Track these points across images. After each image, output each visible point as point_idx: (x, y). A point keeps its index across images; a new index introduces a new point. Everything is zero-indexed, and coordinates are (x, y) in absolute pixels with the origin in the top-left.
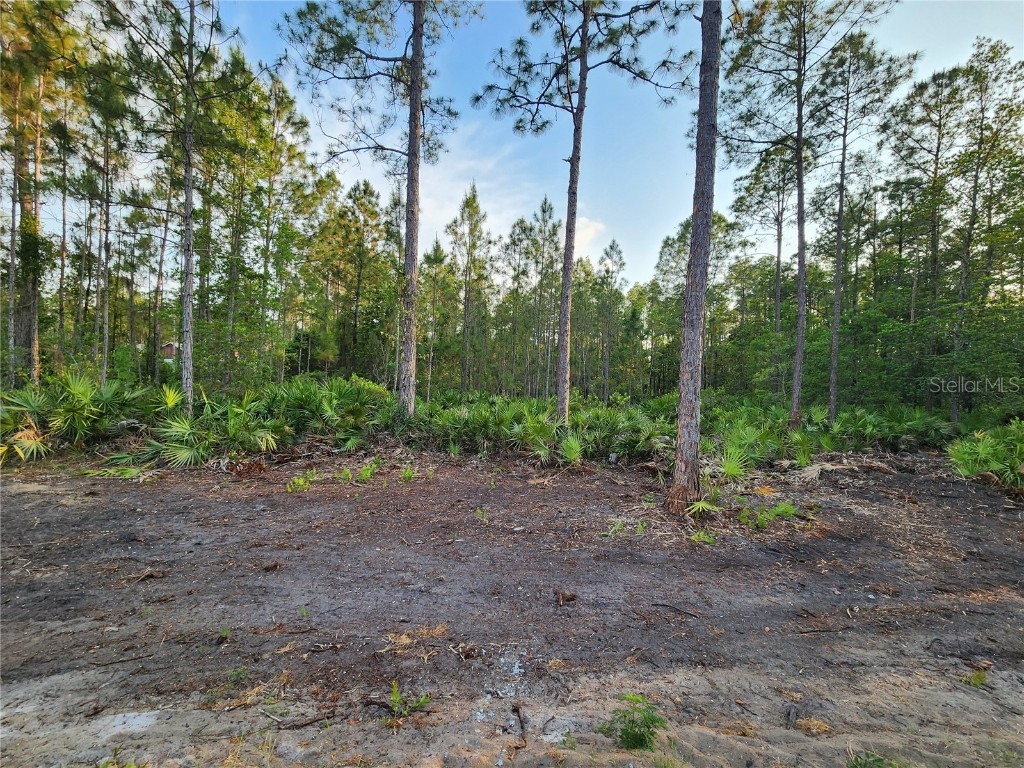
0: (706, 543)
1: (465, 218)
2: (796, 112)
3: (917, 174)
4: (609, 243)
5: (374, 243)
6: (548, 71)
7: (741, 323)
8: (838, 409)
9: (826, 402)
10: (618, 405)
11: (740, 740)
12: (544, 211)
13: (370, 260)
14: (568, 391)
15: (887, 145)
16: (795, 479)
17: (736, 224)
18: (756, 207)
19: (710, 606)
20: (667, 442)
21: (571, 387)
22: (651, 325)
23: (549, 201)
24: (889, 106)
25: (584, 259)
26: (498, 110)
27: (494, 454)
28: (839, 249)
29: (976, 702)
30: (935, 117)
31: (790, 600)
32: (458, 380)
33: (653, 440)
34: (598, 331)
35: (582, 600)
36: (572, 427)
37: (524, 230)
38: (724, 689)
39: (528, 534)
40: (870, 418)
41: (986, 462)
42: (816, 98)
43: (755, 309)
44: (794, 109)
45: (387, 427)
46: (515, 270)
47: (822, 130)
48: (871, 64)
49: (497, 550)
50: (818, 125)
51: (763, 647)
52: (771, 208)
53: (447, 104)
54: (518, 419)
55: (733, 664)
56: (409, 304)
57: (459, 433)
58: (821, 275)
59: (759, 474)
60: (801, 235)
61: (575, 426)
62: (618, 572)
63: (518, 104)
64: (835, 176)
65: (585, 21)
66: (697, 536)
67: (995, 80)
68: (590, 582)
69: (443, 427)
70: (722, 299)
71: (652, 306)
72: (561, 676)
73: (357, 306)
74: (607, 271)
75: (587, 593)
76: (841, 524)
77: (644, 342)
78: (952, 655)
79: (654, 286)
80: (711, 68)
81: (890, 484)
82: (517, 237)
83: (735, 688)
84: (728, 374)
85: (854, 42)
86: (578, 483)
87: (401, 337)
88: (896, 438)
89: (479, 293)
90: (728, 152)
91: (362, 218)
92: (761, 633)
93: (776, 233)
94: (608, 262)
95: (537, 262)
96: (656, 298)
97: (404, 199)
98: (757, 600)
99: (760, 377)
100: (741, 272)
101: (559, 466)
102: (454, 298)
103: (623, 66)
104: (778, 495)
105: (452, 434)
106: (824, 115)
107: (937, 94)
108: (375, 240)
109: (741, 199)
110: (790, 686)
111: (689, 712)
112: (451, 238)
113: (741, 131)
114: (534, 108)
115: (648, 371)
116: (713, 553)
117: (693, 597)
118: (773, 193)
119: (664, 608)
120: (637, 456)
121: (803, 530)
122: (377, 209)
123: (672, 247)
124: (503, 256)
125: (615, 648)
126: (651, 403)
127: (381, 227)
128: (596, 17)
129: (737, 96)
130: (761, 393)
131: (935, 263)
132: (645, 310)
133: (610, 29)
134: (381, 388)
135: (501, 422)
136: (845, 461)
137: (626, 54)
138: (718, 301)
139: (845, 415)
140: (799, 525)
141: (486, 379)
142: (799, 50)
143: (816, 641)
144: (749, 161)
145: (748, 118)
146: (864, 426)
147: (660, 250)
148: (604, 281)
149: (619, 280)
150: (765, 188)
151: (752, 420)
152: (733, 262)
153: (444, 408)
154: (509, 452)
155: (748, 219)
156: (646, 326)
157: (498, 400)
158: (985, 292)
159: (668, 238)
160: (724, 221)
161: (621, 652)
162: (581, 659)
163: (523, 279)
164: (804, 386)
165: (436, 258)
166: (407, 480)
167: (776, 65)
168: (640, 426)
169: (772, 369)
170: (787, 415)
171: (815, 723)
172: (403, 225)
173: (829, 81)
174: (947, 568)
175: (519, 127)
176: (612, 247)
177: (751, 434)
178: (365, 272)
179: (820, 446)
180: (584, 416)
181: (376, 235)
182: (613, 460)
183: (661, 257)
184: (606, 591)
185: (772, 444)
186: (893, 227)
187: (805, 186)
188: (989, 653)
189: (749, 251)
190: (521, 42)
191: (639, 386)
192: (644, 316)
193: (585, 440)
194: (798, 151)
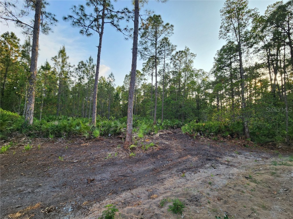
0: (133, 156)
1: (60, 56)
2: (155, 51)
3: (177, 70)
4: (111, 73)
5: (16, 57)
6: (92, 19)
7: (144, 99)
8: (163, 120)
9: (161, 118)
10: (112, 119)
11: (138, 207)
12: (90, 60)
13: (13, 63)
14: (96, 116)
15: (172, 63)
16: (154, 137)
17: (143, 74)
18: (147, 71)
19: (133, 173)
20: (125, 130)
21: (97, 115)
22: (122, 97)
23: (92, 58)
24: (172, 55)
25: (103, 77)
26: (73, 24)
27: (68, 137)
28: (164, 84)
29: (183, 180)
30: (179, 59)
31: (152, 167)
32: (55, 112)
33: (122, 129)
34: (107, 98)
35: (96, 180)
36: (97, 127)
37: (83, 65)
38: (135, 194)
39: (80, 162)
40: (169, 122)
41: (187, 130)
42: (159, 49)
43: (147, 96)
44: (155, 50)
45: (18, 130)
46: (79, 76)
47: (160, 56)
48: (169, 45)
49: (66, 170)
50: (160, 55)
51: (145, 180)
52: (150, 72)
53: (53, 16)
54: (78, 125)
55: (138, 187)
56: (32, 83)
57: (54, 130)
58: (161, 89)
59: (147, 136)
60: (156, 79)
61: (98, 126)
62: (108, 169)
63: (81, 25)
64: (163, 67)
65: (104, 9)
66: (131, 154)
67: (188, 55)
68: (100, 174)
69: (47, 128)
70: (140, 92)
71: (123, 92)
72: (87, 207)
73: (5, 81)
74: (110, 81)
75: (98, 177)
76: (163, 146)
77: (120, 102)
78: (180, 171)
79: (123, 87)
80: (136, 34)
81: (172, 136)
82: (80, 66)
83: (138, 193)
84: (141, 112)
85: (166, 39)
86: (99, 144)
87: (28, 95)
88: (173, 126)
89: (65, 82)
90: (141, 56)
91: (9, 46)
92: (145, 177)
93: (151, 78)
94: (110, 78)
95: (87, 75)
96: (123, 90)
97: (31, 44)
98: (144, 168)
99: (148, 112)
100: (144, 86)
101: (92, 139)
102: (54, 83)
103: (114, 25)
104: (151, 141)
105: (50, 131)
106: (161, 53)
107: (180, 55)
108: (16, 56)
109: (144, 68)
110: (150, 188)
111: (125, 204)
112: (54, 62)
113: (144, 52)
114: (87, 28)
115: (121, 110)
116: (135, 158)
117: (129, 171)
118: (151, 68)
119: (121, 176)
120: (117, 134)
121: (155, 149)
122: (18, 45)
123: (128, 77)
124: (75, 71)
125: (105, 192)
126: (121, 119)
127: (20, 52)
128: (107, 9)
129: (143, 43)
130: (148, 116)
131: (180, 89)
132: (121, 93)
133: (111, 14)
134: (17, 114)
135: (71, 126)
136: (164, 132)
137: (115, 23)
138: (139, 92)
139: (164, 121)
140: (154, 148)
141: (67, 111)
142: (156, 37)
143: (156, 176)
144: (146, 59)
145: (146, 49)
146: (168, 124)
147: (125, 77)
148: (109, 84)
149: (113, 84)
150: (149, 67)
151: (146, 123)
152: (142, 83)
153: (48, 122)
154: (74, 136)
155: (146, 73)
156: (121, 98)
157: (71, 118)
158: (187, 96)
159: (127, 75)
160: (140, 73)
161: (108, 192)
162: (94, 199)
163: (82, 80)
164: (157, 115)
165: (47, 67)
166: (27, 150)
167: (151, 39)
168: (118, 126)
169: (150, 110)
170: (153, 122)
171: (155, 196)
172: (31, 53)
173: (162, 46)
174: (180, 153)
175: (81, 32)
176: (111, 75)
177: (145, 126)
178: (10, 68)
179: (160, 129)
180: (101, 123)
181: (17, 55)
182: (110, 136)
183: (125, 80)
184: (104, 175)
185: (150, 129)
186: (173, 80)
187: (157, 68)
188: (185, 169)
189: (146, 81)
190: (82, 6)
191: (119, 114)
192: (120, 95)
193: (101, 130)
194: (156, 60)
